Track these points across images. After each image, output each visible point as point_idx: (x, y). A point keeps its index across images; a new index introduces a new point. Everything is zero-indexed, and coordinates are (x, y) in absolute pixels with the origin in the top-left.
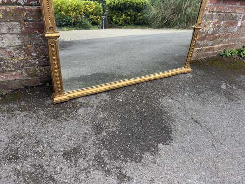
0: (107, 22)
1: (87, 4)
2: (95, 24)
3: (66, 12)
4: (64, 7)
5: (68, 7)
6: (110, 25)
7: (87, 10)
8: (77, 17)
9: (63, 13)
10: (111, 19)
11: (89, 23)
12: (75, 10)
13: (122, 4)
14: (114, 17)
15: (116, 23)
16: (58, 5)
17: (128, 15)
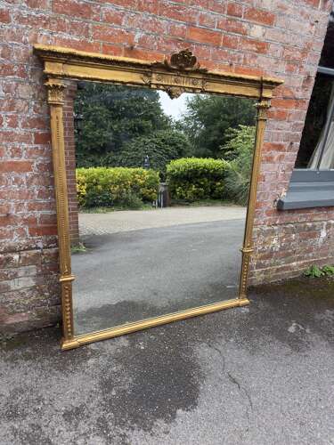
0: (168, 197)
1: (137, 173)
2: (147, 200)
3: (104, 186)
4: (102, 179)
5: (107, 180)
6: (172, 201)
7: (136, 182)
8: (121, 193)
9: (99, 187)
10: (174, 192)
11: (138, 200)
12: (119, 183)
13: (191, 171)
14: (178, 190)
15: (181, 197)
16: (94, 177)
17: (201, 186)
